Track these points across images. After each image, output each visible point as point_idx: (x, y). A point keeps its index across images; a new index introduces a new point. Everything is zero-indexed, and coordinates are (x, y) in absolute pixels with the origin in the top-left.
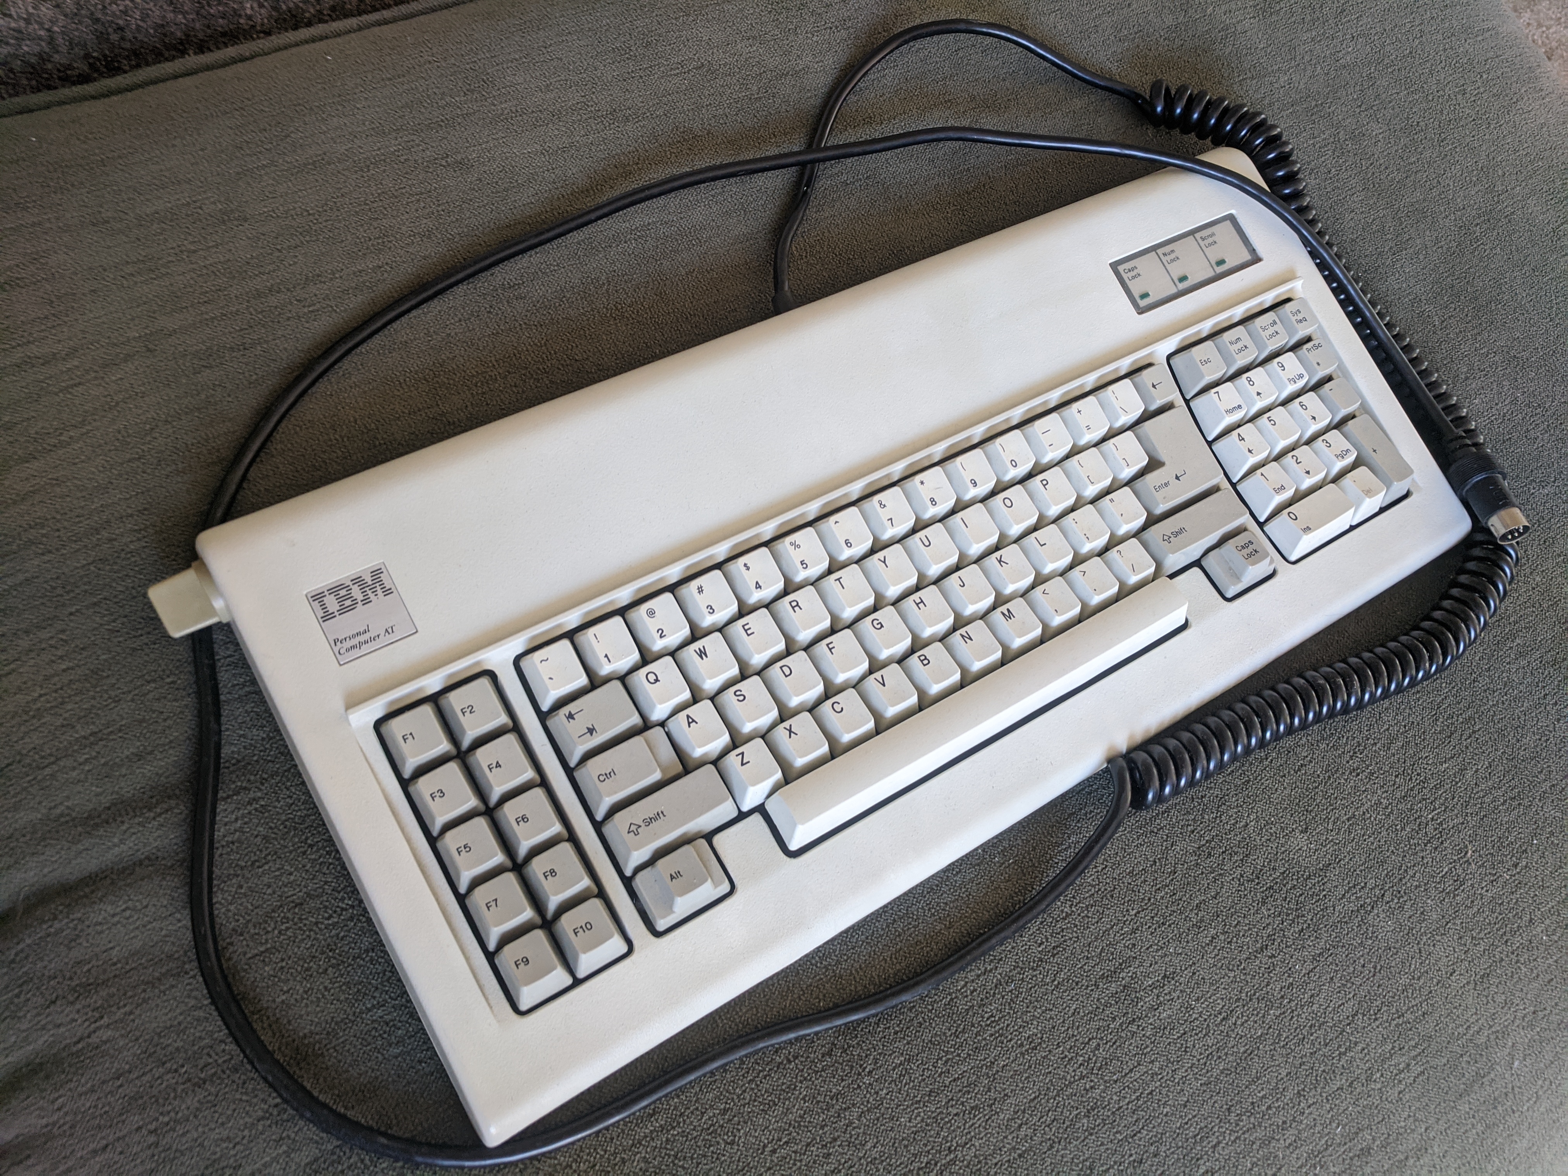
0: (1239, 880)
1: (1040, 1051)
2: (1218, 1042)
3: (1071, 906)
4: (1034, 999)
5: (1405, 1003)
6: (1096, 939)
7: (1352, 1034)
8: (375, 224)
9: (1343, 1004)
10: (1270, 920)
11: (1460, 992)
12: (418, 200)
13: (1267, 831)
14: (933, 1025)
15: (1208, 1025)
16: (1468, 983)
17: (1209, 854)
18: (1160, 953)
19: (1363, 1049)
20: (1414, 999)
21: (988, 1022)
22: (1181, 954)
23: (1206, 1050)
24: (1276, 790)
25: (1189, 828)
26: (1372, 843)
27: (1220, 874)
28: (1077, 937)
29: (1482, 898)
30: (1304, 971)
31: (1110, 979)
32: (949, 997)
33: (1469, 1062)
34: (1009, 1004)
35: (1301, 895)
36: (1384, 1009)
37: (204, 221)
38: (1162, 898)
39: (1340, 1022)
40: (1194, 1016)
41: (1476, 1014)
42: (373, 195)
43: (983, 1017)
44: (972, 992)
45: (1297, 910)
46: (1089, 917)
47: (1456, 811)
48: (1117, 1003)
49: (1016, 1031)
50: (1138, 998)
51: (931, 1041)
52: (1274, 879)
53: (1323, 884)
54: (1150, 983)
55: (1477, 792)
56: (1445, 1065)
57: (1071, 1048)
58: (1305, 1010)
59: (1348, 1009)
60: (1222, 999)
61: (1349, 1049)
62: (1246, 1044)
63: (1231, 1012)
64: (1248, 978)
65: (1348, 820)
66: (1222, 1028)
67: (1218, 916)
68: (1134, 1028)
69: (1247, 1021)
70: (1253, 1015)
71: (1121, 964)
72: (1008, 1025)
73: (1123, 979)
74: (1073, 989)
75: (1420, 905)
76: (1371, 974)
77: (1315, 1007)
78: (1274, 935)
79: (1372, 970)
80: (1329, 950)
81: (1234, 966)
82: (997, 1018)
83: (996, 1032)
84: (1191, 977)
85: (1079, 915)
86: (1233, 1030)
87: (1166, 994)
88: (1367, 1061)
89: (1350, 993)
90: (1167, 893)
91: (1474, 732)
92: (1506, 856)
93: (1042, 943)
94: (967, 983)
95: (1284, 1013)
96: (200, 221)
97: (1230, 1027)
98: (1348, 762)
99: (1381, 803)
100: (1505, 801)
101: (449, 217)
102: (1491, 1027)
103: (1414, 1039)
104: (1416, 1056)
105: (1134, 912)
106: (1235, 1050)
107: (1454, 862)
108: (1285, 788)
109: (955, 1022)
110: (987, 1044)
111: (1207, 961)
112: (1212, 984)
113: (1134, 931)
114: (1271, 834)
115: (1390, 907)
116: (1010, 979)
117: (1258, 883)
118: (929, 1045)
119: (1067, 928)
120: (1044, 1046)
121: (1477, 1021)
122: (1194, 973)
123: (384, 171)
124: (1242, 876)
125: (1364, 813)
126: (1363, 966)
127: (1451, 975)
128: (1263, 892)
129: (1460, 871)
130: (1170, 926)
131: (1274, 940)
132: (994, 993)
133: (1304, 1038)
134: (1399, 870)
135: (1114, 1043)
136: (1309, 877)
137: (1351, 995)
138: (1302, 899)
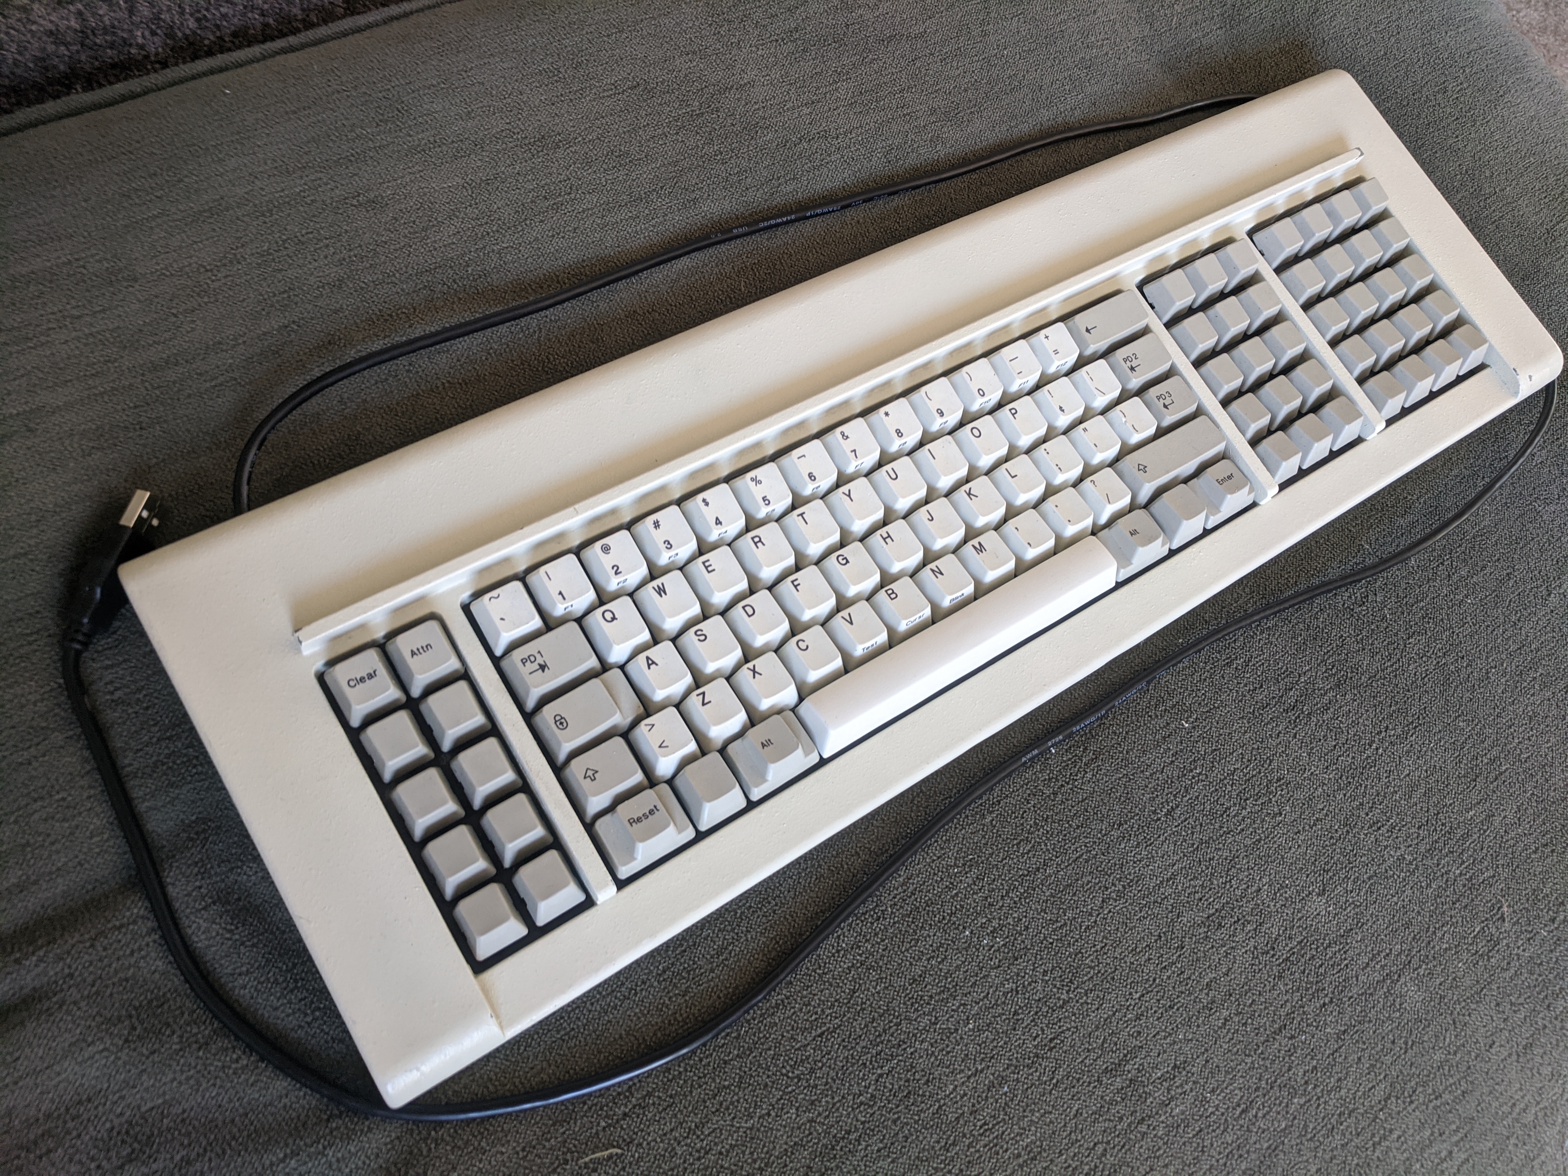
0: (1253, 953)
1: (1040, 1162)
2: (1238, 1139)
3: (1068, 992)
4: (1030, 1101)
5: (1441, 1082)
6: (1097, 1028)
7: (1386, 1120)
8: (279, 276)
9: (1374, 1087)
10: (1288, 996)
11: (1502, 1066)
12: (327, 246)
13: (1281, 895)
14: (921, 1138)
15: (1226, 1120)
16: (1510, 1055)
17: (1220, 924)
18: (1168, 1040)
19: (1399, 1137)
20: (1452, 1076)
21: (982, 1131)
22: (1191, 1040)
23: (1225, 1148)
24: (1290, 848)
25: (1197, 896)
26: (1396, 904)
27: (1232, 948)
28: (1076, 1027)
29: (1518, 959)
30: (1328, 1052)
31: (1114, 1072)
32: (937, 1105)
33: (1517, 1145)
34: (1004, 1109)
35: (1321, 966)
36: (1420, 1089)
37: (89, 282)
38: (1169, 978)
39: (1372, 1107)
40: (1210, 1110)
41: (1521, 1089)
42: (277, 243)
43: (975, 1125)
44: (962, 1098)
45: (1317, 982)
46: (1088, 1004)
47: (1486, 863)
48: (1123, 1099)
49: (1013, 1139)
50: (1146, 1093)
51: (918, 1157)
52: (1292, 949)
53: (1345, 952)
54: (1159, 1074)
55: (1507, 841)
56: (1490, 1150)
57: (1075, 1155)
58: (1332, 1096)
59: (1379, 1093)
60: (1240, 1089)
61: (1384, 1138)
62: (1270, 1139)
63: (1251, 1102)
64: (1268, 1063)
65: (1369, 878)
66: (1241, 1122)
67: (1231, 995)
68: (1143, 1128)
69: (1268, 1113)
70: (1275, 1104)
71: (1125, 1056)
72: (1003, 1133)
73: (1129, 1072)
74: (1074, 1087)
75: (1451, 970)
76: (1403, 1051)
77: (1343, 1092)
78: (1293, 1013)
79: (1403, 1046)
80: (1354, 1026)
81: (1250, 1050)
82: (990, 1126)
83: (990, 1142)
84: (1204, 1066)
85: (1077, 1002)
86: (1254, 1124)
87: (1177, 1087)
88: (1405, 1151)
89: (1380, 1074)
90: (1174, 973)
91: (1501, 774)
92: (1542, 910)
93: (1038, 1036)
94: (956, 1086)
95: (1309, 1101)
96: (84, 281)
97: (1250, 1120)
98: (1367, 815)
99: (1404, 858)
100: (1537, 849)
101: (362, 262)
102: (1538, 1103)
103: (1454, 1122)
104: (1458, 1142)
105: (1138, 995)
106: (1258, 1146)
107: (1486, 920)
108: (1299, 846)
109: (944, 1133)
110: (981, 1156)
111: (1221, 1047)
112: (1227, 1072)
113: (1138, 1018)
114: (1286, 899)
115: (1418, 974)
116: (1003, 1080)
117: (1273, 956)
118: (916, 1162)
119: (1065, 1017)
120: (1045, 1155)
121: (1523, 1098)
122: (1207, 1061)
123: (289, 215)
124: (1255, 948)
125: (1386, 871)
126: (1393, 1042)
127: (1491, 1047)
128: (1279, 965)
129: (1493, 930)
130: (1178, 1009)
131: (1293, 1018)
132: (986, 1097)
133: (1333, 1128)
134: (1427, 932)
135: (1123, 1147)
136: (1329, 946)
137: (1382, 1077)
138: (1322, 970)
